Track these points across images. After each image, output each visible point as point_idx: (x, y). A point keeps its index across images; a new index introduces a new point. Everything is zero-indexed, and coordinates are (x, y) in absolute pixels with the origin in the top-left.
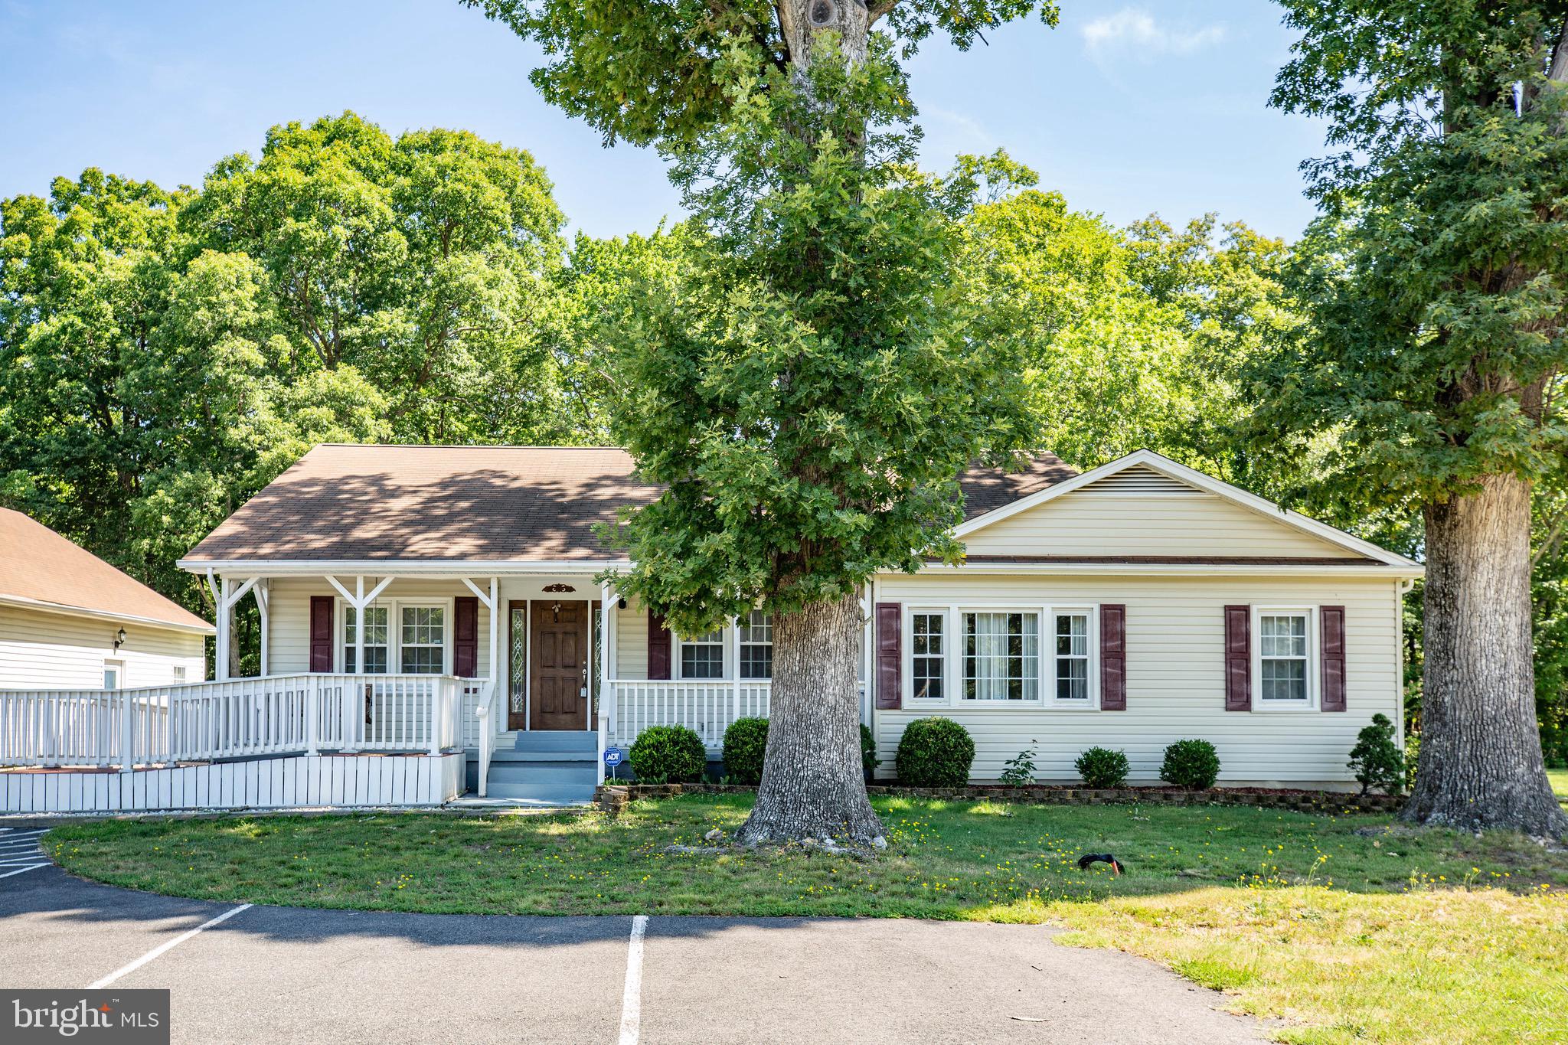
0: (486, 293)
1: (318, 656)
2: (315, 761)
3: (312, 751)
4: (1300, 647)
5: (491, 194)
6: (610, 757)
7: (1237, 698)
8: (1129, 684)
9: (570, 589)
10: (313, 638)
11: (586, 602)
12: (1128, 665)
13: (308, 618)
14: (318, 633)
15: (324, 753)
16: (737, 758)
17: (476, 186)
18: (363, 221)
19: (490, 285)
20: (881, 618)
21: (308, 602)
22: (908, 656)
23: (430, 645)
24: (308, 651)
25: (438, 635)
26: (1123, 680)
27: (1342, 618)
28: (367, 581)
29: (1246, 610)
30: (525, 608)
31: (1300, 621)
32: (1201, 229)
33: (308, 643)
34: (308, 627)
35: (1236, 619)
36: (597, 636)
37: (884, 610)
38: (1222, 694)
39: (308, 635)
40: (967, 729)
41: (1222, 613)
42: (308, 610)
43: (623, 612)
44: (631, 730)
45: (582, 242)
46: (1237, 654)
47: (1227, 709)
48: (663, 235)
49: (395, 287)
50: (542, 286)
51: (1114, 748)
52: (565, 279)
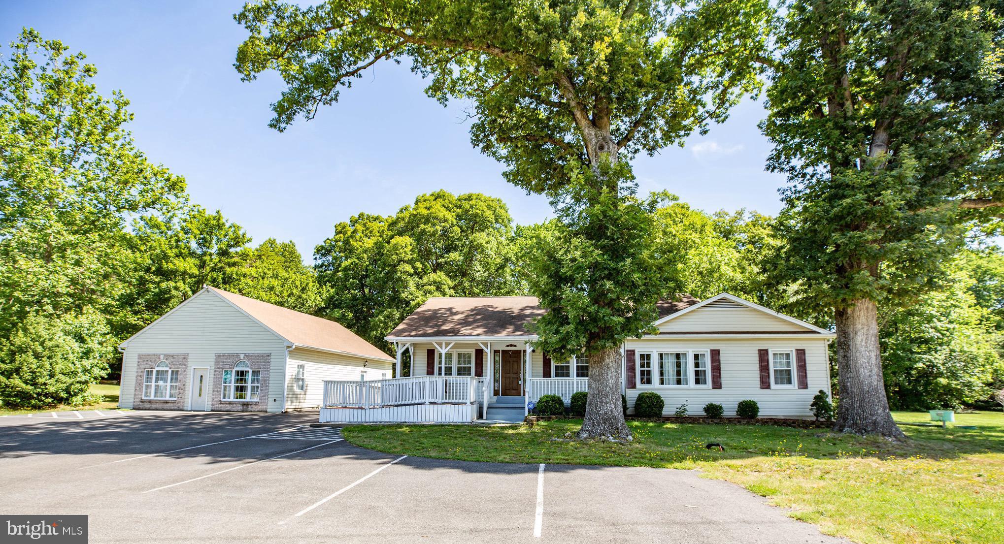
0: (486, 245)
1: (429, 370)
2: (428, 406)
3: (427, 403)
4: (788, 364)
5: (488, 213)
6: (530, 406)
7: (765, 384)
8: (722, 379)
9: (515, 346)
11: (521, 350)
12: (722, 372)
13: (426, 357)
14: (429, 362)
15: (431, 403)
16: (576, 406)
17: (483, 211)
18: (446, 224)
19: (487, 243)
20: (627, 355)
21: (426, 351)
22: (638, 369)
23: (467, 366)
24: (426, 368)
25: (470, 362)
26: (720, 377)
27: (804, 354)
28: (446, 344)
29: (767, 351)
30: (499, 353)
31: (788, 355)
32: (740, 214)
33: (426, 365)
34: (426, 360)
35: (763, 355)
36: (525, 362)
37: (629, 353)
38: (759, 383)
39: (426, 362)
40: (661, 396)
41: (757, 352)
42: (426, 354)
43: (534, 354)
44: (537, 396)
45: (518, 227)
46: (764, 367)
47: (761, 388)
48: (547, 223)
49: (456, 245)
50: (505, 242)
51: (718, 403)
52: (512, 240)
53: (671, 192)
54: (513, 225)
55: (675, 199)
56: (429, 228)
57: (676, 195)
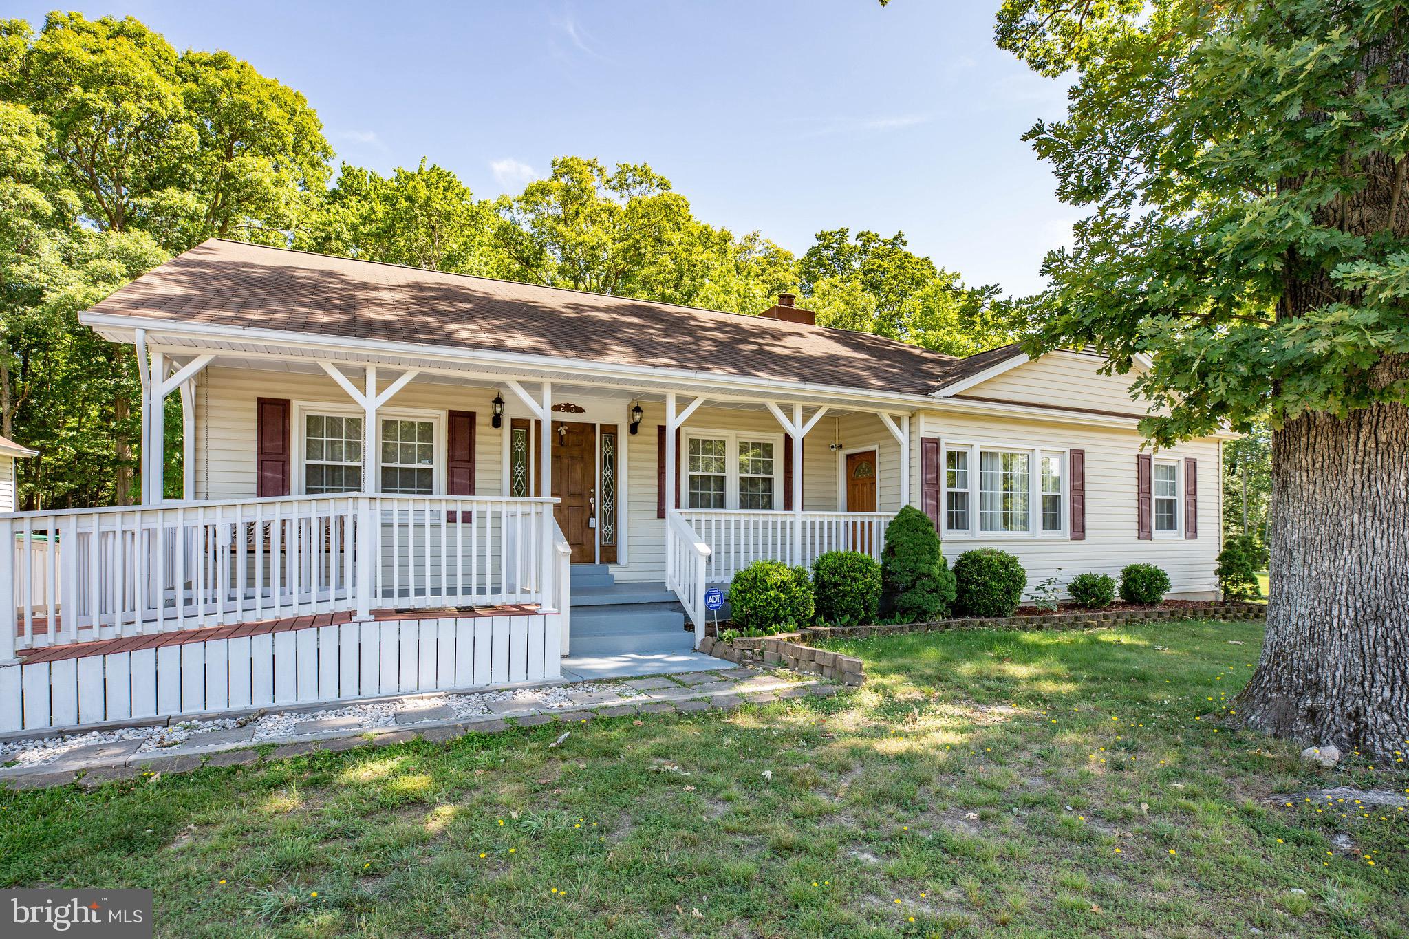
0: (273, 190)
1: (269, 474)
2: (371, 628)
3: (363, 613)
4: (1173, 489)
5: (274, 113)
6: (711, 600)
7: (1145, 529)
8: (1086, 518)
9: (580, 410)
10: (261, 451)
11: (594, 426)
12: (1086, 501)
13: (254, 426)
14: (268, 445)
15: (380, 615)
16: (845, 596)
17: (261, 102)
18: (156, 106)
20: (925, 453)
21: (254, 405)
22: (944, 491)
23: (417, 466)
24: (254, 468)
25: (427, 454)
26: (1084, 514)
28: (380, 373)
29: (1149, 458)
30: (528, 429)
31: (1172, 468)
33: (254, 457)
34: (254, 436)
35: (1144, 467)
36: (606, 460)
37: (928, 445)
38: (1137, 526)
39: (254, 447)
41: (1136, 460)
42: (254, 415)
43: (633, 437)
45: (348, 172)
46: (1145, 493)
47: (1139, 538)
48: (426, 169)
49: (186, 172)
50: (315, 202)
51: (1100, 573)
52: (335, 197)
53: (656, 171)
54: (335, 165)
55: (663, 185)
56: (98, 99)
57: (667, 179)
